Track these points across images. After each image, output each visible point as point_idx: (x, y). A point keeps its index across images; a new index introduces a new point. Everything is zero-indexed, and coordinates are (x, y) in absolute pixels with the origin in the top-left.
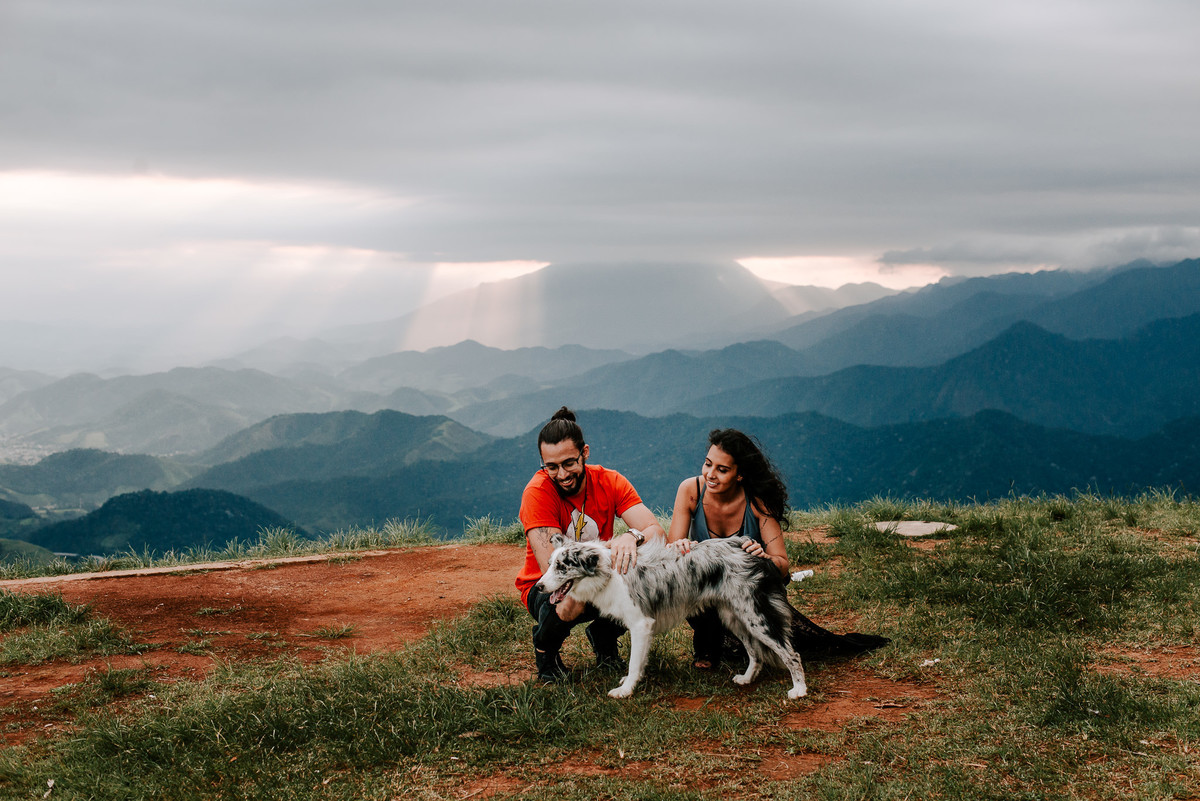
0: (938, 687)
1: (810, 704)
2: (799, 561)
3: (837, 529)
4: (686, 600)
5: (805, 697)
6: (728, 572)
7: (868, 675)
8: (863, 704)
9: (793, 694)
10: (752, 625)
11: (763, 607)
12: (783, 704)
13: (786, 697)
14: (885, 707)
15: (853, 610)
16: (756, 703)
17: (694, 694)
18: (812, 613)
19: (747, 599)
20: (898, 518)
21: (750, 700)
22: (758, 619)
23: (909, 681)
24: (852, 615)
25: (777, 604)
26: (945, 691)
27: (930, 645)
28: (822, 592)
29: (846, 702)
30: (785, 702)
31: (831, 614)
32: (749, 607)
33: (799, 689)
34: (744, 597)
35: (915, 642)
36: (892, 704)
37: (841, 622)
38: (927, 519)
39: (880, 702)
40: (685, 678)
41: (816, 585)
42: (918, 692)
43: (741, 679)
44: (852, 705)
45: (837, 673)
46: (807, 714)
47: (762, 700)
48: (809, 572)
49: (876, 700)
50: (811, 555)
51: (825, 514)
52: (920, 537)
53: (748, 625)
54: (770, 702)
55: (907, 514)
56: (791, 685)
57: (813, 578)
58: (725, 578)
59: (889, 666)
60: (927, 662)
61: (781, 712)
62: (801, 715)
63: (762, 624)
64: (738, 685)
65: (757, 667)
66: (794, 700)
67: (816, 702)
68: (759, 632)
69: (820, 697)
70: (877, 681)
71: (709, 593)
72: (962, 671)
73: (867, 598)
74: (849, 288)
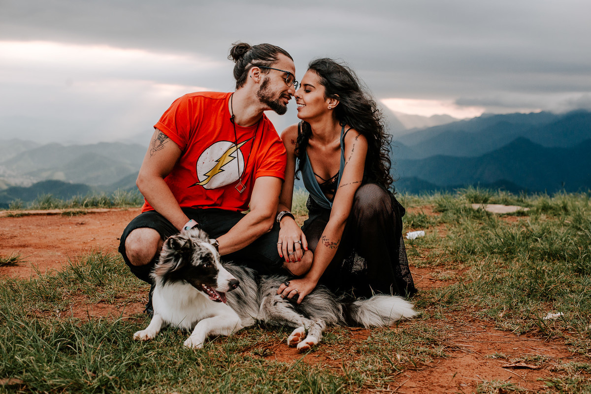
0: (570, 345)
1: (428, 361)
2: (413, 225)
3: (440, 206)
7: (488, 327)
8: (489, 363)
13: (401, 351)
14: (515, 368)
15: (462, 262)
16: (366, 356)
18: (425, 264)
20: (485, 201)
21: (358, 352)
23: (534, 335)
24: (462, 266)
26: (580, 350)
27: (548, 297)
28: (433, 248)
29: (468, 359)
30: (398, 356)
31: (442, 265)
35: (532, 294)
36: (524, 365)
37: (453, 272)
38: (506, 203)
39: (508, 360)
41: (427, 242)
42: (548, 349)
44: (477, 362)
45: (454, 323)
46: (426, 373)
47: (372, 352)
48: (421, 233)
49: (503, 358)
50: (422, 221)
51: (431, 198)
52: (504, 214)
54: (381, 356)
55: (492, 199)
57: (424, 237)
59: (510, 317)
60: (550, 316)
61: (394, 371)
62: (418, 375)
66: (409, 355)
67: (434, 356)
69: (439, 351)
70: (498, 334)
73: (473, 253)
74: (435, 117)
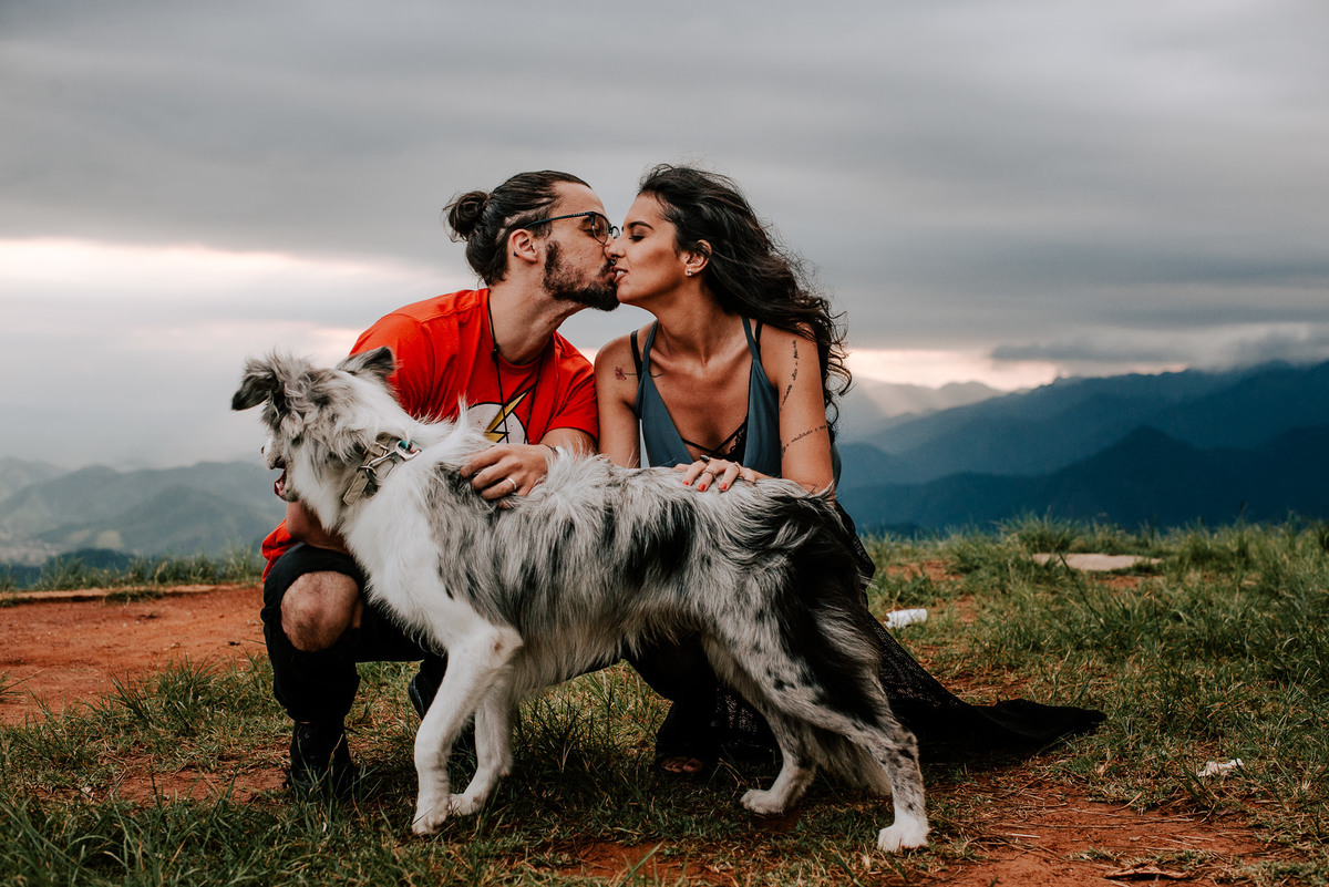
0: (1259, 827)
1: (934, 868)
2: (900, 599)
3: (963, 559)
4: (594, 608)
5: (922, 850)
6: (700, 543)
7: (1072, 796)
8: (1075, 870)
9: (889, 839)
10: (779, 685)
11: (802, 640)
12: (861, 866)
13: (873, 848)
14: (1135, 878)
15: (1011, 668)
16: (791, 861)
17: (636, 834)
19: (760, 616)
20: (1063, 547)
21: (775, 854)
22: (791, 671)
23: (1176, 810)
24: (1011, 677)
25: (839, 632)
26: (1282, 837)
27: (1208, 730)
28: (945, 643)
29: (1028, 864)
30: (867, 860)
32: (768, 636)
33: (907, 829)
34: (751, 612)
35: (1170, 723)
36: (1154, 870)
39: (1118, 864)
40: (623, 795)
42: (1210, 837)
43: (762, 800)
44: (1046, 870)
45: (995, 789)
47: (806, 853)
48: (919, 614)
49: (1107, 859)
50: (921, 591)
51: (942, 545)
53: (767, 685)
54: (827, 859)
55: (1078, 542)
56: (888, 818)
57: (926, 622)
58: (694, 558)
59: (1121, 774)
60: (1212, 767)
63: (806, 681)
64: (751, 812)
65: (800, 778)
66: (891, 855)
67: (949, 859)
68: (801, 699)
69: (960, 847)
71: (662, 597)
72: (1306, 786)
73: (1037, 648)
